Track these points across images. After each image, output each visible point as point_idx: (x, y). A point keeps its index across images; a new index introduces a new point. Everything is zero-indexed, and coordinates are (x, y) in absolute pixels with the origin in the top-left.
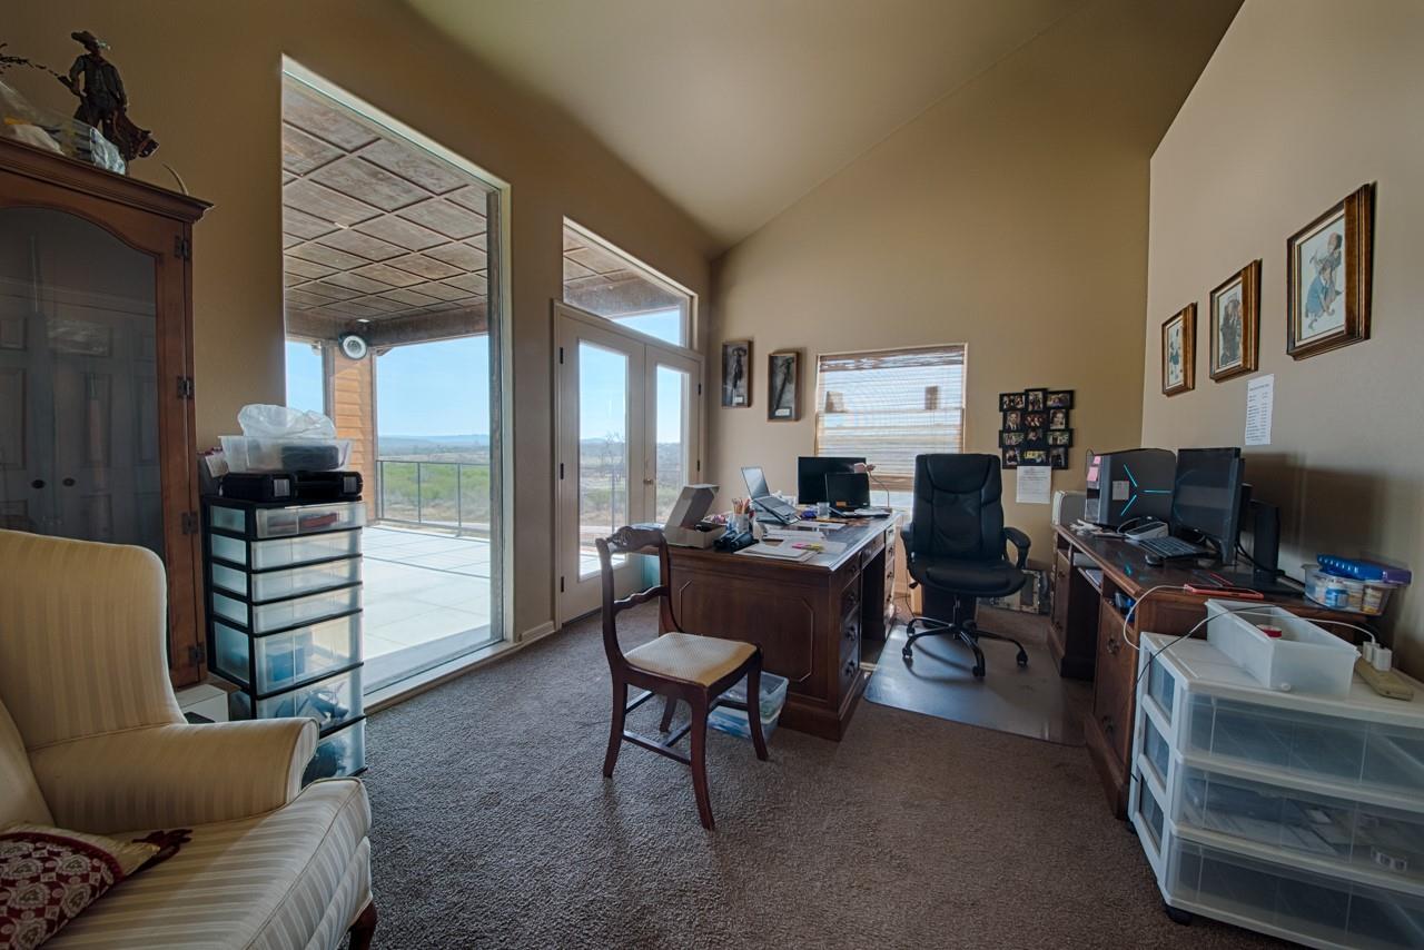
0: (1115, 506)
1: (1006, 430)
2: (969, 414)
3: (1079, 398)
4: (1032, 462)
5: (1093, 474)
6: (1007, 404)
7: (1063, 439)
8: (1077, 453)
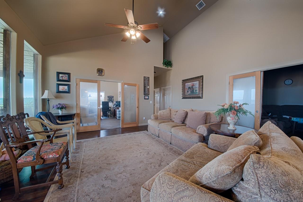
0: (116, 105)
1: (108, 99)
2: (105, 98)
3: (114, 97)
4: (110, 102)
5: (115, 103)
6: (108, 97)
7: (113, 100)
8: (114, 101)
